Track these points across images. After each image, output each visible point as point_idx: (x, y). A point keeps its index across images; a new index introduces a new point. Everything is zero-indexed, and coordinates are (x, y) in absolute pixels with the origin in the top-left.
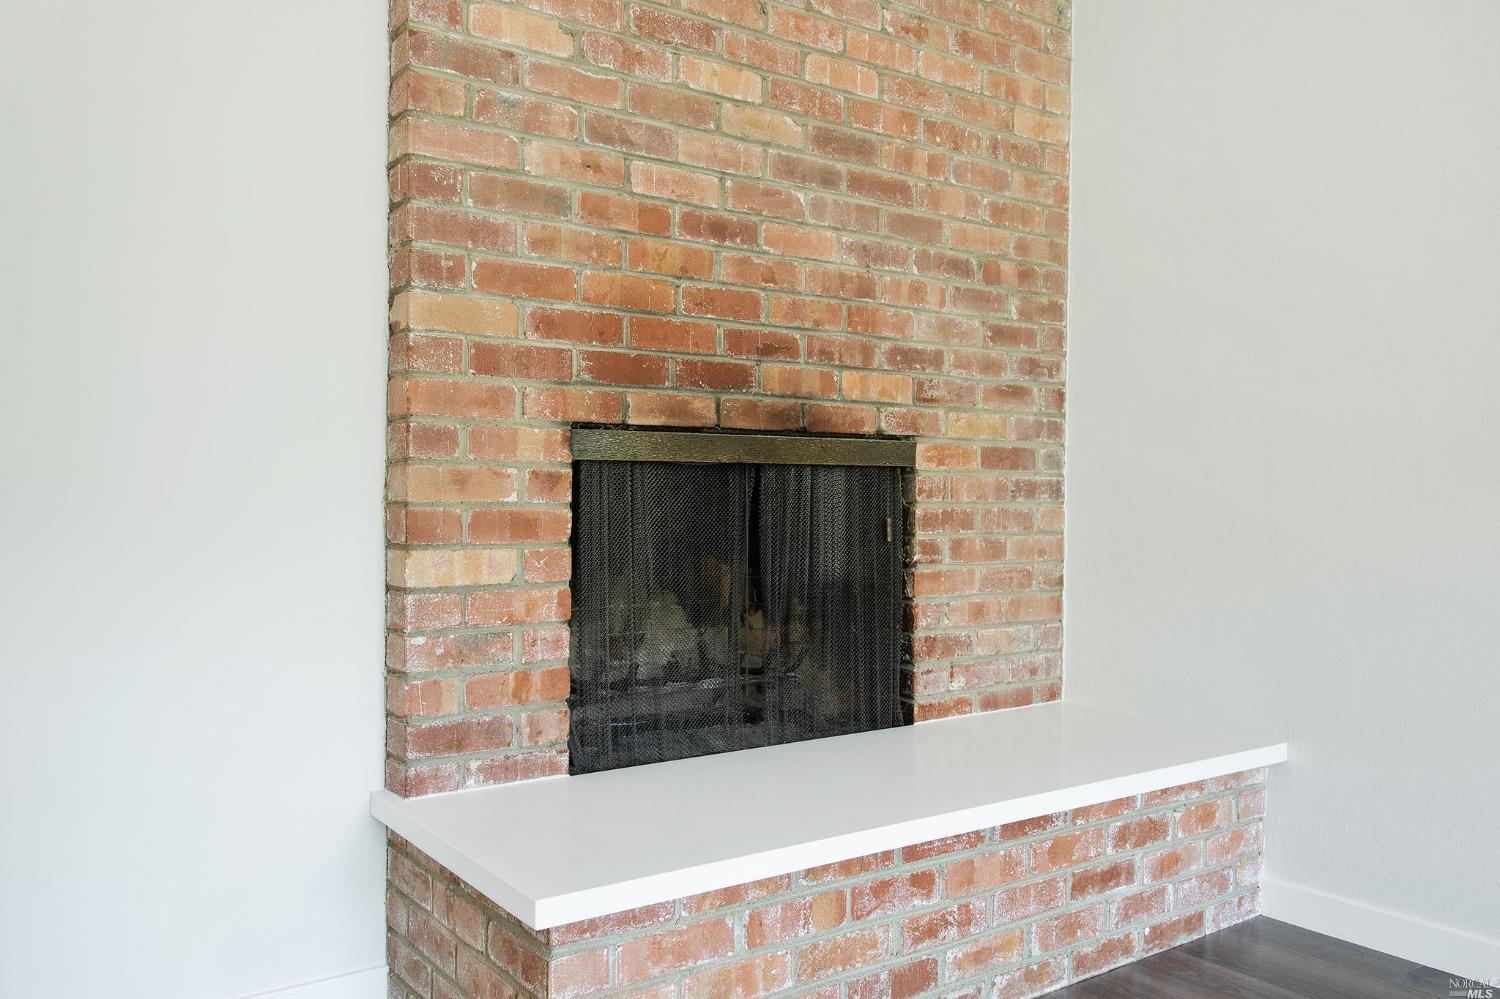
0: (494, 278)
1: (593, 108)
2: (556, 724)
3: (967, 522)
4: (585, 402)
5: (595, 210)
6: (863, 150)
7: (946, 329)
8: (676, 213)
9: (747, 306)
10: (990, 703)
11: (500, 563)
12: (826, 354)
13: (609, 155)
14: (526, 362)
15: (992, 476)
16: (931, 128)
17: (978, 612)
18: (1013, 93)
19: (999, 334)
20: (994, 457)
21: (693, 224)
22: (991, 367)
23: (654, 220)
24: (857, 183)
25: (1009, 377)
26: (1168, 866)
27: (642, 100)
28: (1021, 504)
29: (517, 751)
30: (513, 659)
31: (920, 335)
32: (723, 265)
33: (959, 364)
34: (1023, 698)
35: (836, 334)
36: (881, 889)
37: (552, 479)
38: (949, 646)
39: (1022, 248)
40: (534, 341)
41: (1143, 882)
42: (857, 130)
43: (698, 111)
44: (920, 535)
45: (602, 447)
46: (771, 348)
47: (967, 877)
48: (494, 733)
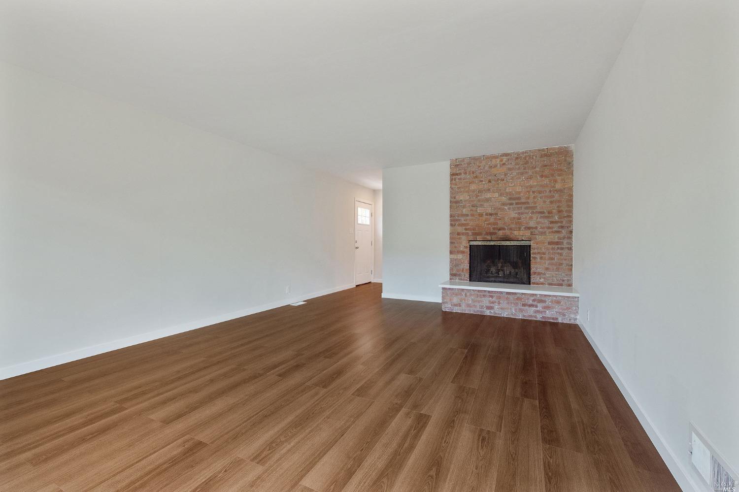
0: (459, 225)
1: (472, 203)
2: (467, 275)
3: (544, 254)
4: (471, 238)
5: (472, 215)
6: (519, 198)
7: (538, 223)
8: (484, 214)
9: (497, 224)
10: (550, 284)
11: (460, 256)
12: (511, 229)
13: (474, 209)
14: (463, 234)
15: (550, 246)
16: (534, 192)
17: (547, 269)
18: (556, 181)
19: (552, 222)
20: (550, 243)
21: (487, 214)
22: (549, 228)
23: (481, 215)
24: (517, 204)
25: (555, 229)
26: (548, 308)
27: (479, 201)
28: (559, 251)
29: (463, 278)
30: (462, 267)
31: (532, 224)
32: (492, 219)
33: (541, 228)
34: (561, 285)
35: (513, 226)
37: (467, 247)
38: (539, 274)
39: (558, 207)
40: (464, 231)
41: (540, 308)
42: (517, 196)
43: (487, 200)
44: (532, 255)
45: (472, 243)
46: (500, 230)
48: (460, 275)
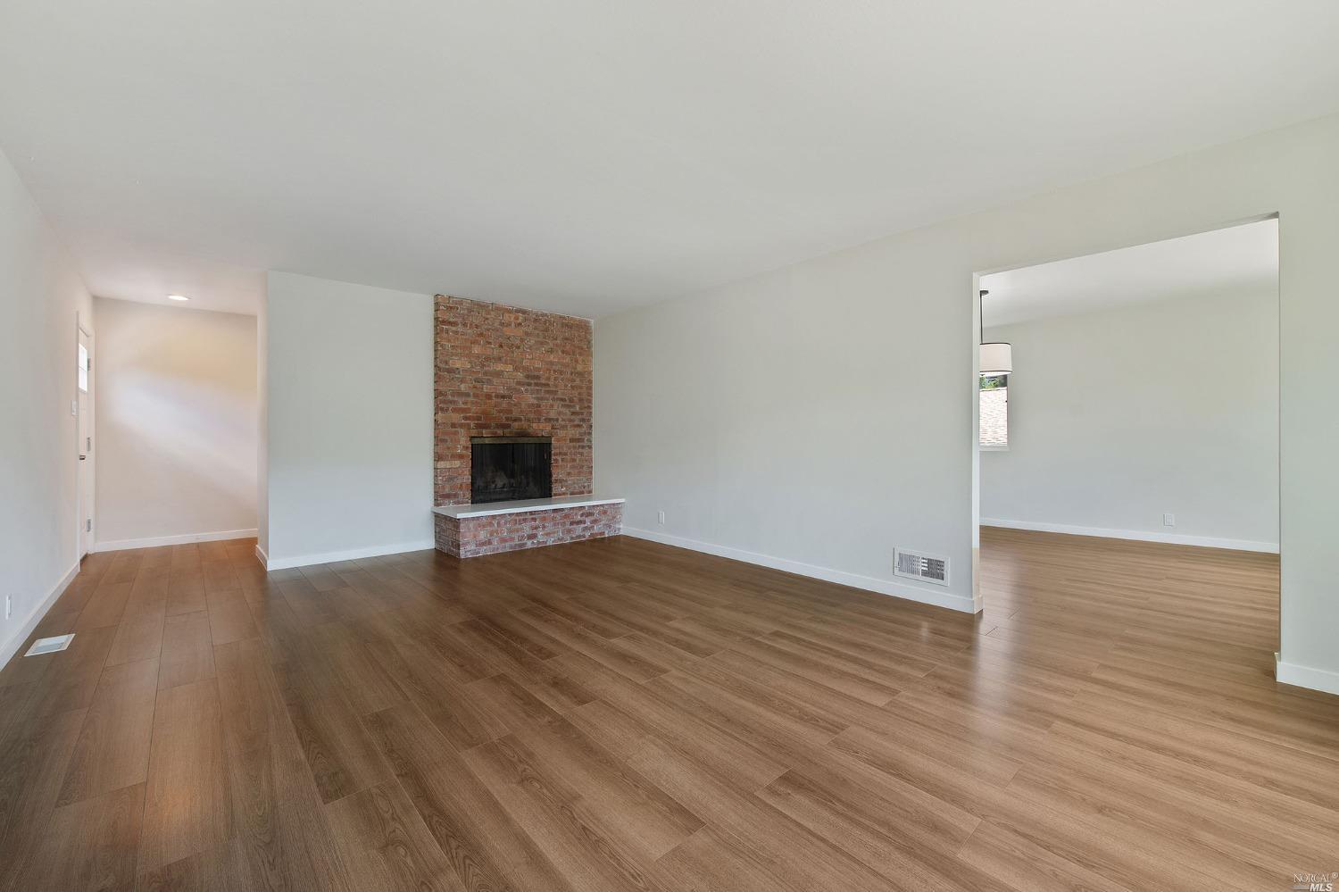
0: (454, 410)
1: (475, 376)
2: (468, 495)
3: (566, 454)
4: (474, 433)
5: (476, 396)
6: (538, 377)
7: (559, 413)
8: (494, 394)
9: (511, 412)
10: (572, 494)
11: (457, 463)
12: (529, 420)
13: (478, 385)
14: (461, 426)
15: (572, 444)
16: (555, 371)
17: (569, 474)
18: (577, 361)
19: (573, 413)
20: (572, 440)
21: (497, 396)
22: (571, 421)
23: (488, 396)
24: (536, 384)
25: (576, 423)
26: (595, 521)
27: (486, 373)
28: (580, 450)
29: (460, 499)
30: (459, 482)
31: (553, 415)
32: (504, 404)
33: (563, 420)
34: (583, 493)
35: (532, 416)
36: (525, 520)
37: (467, 447)
38: (561, 481)
39: (579, 394)
40: (463, 421)
41: (588, 524)
42: (536, 373)
43: (499, 374)
44: (553, 457)
45: (476, 441)
46: (515, 420)
47: (544, 519)
48: (455, 496)
